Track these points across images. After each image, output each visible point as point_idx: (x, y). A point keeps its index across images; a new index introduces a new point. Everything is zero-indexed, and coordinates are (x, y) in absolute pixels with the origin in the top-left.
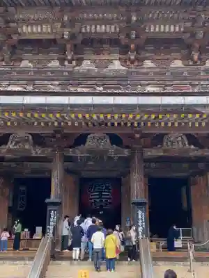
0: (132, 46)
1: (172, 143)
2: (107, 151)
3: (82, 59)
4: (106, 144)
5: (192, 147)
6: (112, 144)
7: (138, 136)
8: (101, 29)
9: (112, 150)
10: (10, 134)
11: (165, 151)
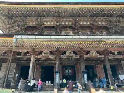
0: (76, 28)
1: (92, 54)
2: (72, 56)
3: (62, 32)
4: (72, 54)
5: (99, 55)
6: (74, 54)
7: (82, 51)
8: (67, 23)
9: (74, 56)
10: (42, 52)
11: (90, 56)
